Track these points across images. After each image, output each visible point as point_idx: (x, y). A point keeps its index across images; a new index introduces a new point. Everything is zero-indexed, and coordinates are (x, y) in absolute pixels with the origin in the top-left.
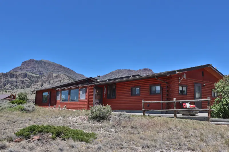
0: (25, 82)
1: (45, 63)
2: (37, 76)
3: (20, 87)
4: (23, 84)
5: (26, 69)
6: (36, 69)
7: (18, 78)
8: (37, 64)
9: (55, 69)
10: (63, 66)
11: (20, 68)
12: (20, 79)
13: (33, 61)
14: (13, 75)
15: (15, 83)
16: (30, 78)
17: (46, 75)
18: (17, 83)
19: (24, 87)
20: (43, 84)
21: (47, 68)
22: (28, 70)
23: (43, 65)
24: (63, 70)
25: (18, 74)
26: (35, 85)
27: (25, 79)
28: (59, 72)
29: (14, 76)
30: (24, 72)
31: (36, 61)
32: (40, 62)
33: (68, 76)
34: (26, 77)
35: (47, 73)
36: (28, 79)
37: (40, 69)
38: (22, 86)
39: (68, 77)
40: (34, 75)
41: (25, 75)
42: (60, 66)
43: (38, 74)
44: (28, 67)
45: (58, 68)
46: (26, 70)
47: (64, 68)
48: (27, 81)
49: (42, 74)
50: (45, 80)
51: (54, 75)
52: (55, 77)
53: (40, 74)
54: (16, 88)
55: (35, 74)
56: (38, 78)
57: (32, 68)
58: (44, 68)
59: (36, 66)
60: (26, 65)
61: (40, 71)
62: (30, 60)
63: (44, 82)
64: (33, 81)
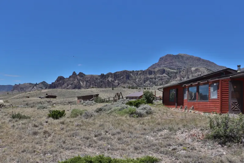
0: (163, 78)
1: (182, 57)
2: (175, 71)
3: (158, 83)
4: (161, 80)
5: (164, 64)
6: (174, 64)
7: (156, 75)
8: (174, 59)
9: (194, 62)
10: (202, 59)
11: (158, 64)
12: (158, 75)
13: (170, 56)
14: (152, 71)
15: (154, 80)
16: (168, 74)
17: (184, 70)
18: (155, 79)
19: (163, 83)
20: (181, 79)
21: (185, 63)
22: (166, 66)
23: (181, 59)
24: (203, 63)
25: (156, 71)
26: (174, 81)
27: (163, 75)
28: (198, 65)
29: (153, 73)
30: (162, 68)
31: (173, 56)
32: (178, 57)
33: (208, 69)
34: (164, 73)
35: (185, 67)
36: (167, 75)
37: (177, 63)
38: (161, 82)
39: (208, 71)
40: (172, 71)
41: (163, 71)
42: (199, 59)
43: (176, 69)
44: (166, 63)
45: (197, 61)
46: (164, 66)
47: (203, 60)
48: (165, 77)
49: (180, 69)
50: (184, 75)
51: (193, 69)
52: (194, 71)
53: (178, 69)
54: (155, 85)
55: (173, 69)
56: (176, 73)
57: (170, 63)
58: (182, 62)
59: (173, 61)
60: (163, 61)
61: (178, 66)
62: (168, 56)
63: (183, 77)
64: (171, 77)
